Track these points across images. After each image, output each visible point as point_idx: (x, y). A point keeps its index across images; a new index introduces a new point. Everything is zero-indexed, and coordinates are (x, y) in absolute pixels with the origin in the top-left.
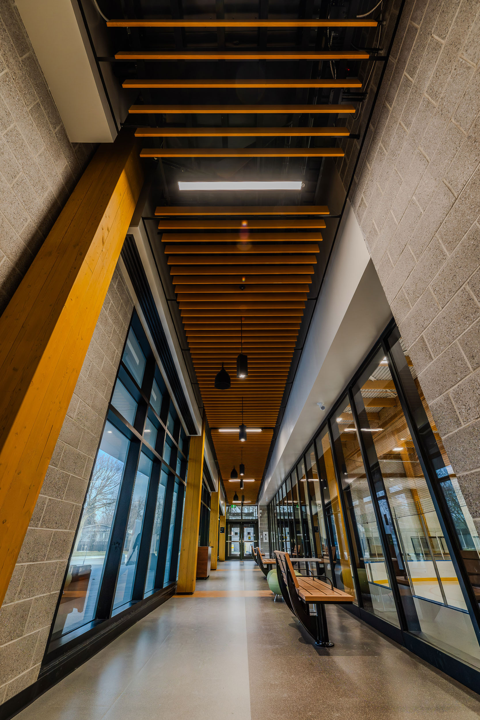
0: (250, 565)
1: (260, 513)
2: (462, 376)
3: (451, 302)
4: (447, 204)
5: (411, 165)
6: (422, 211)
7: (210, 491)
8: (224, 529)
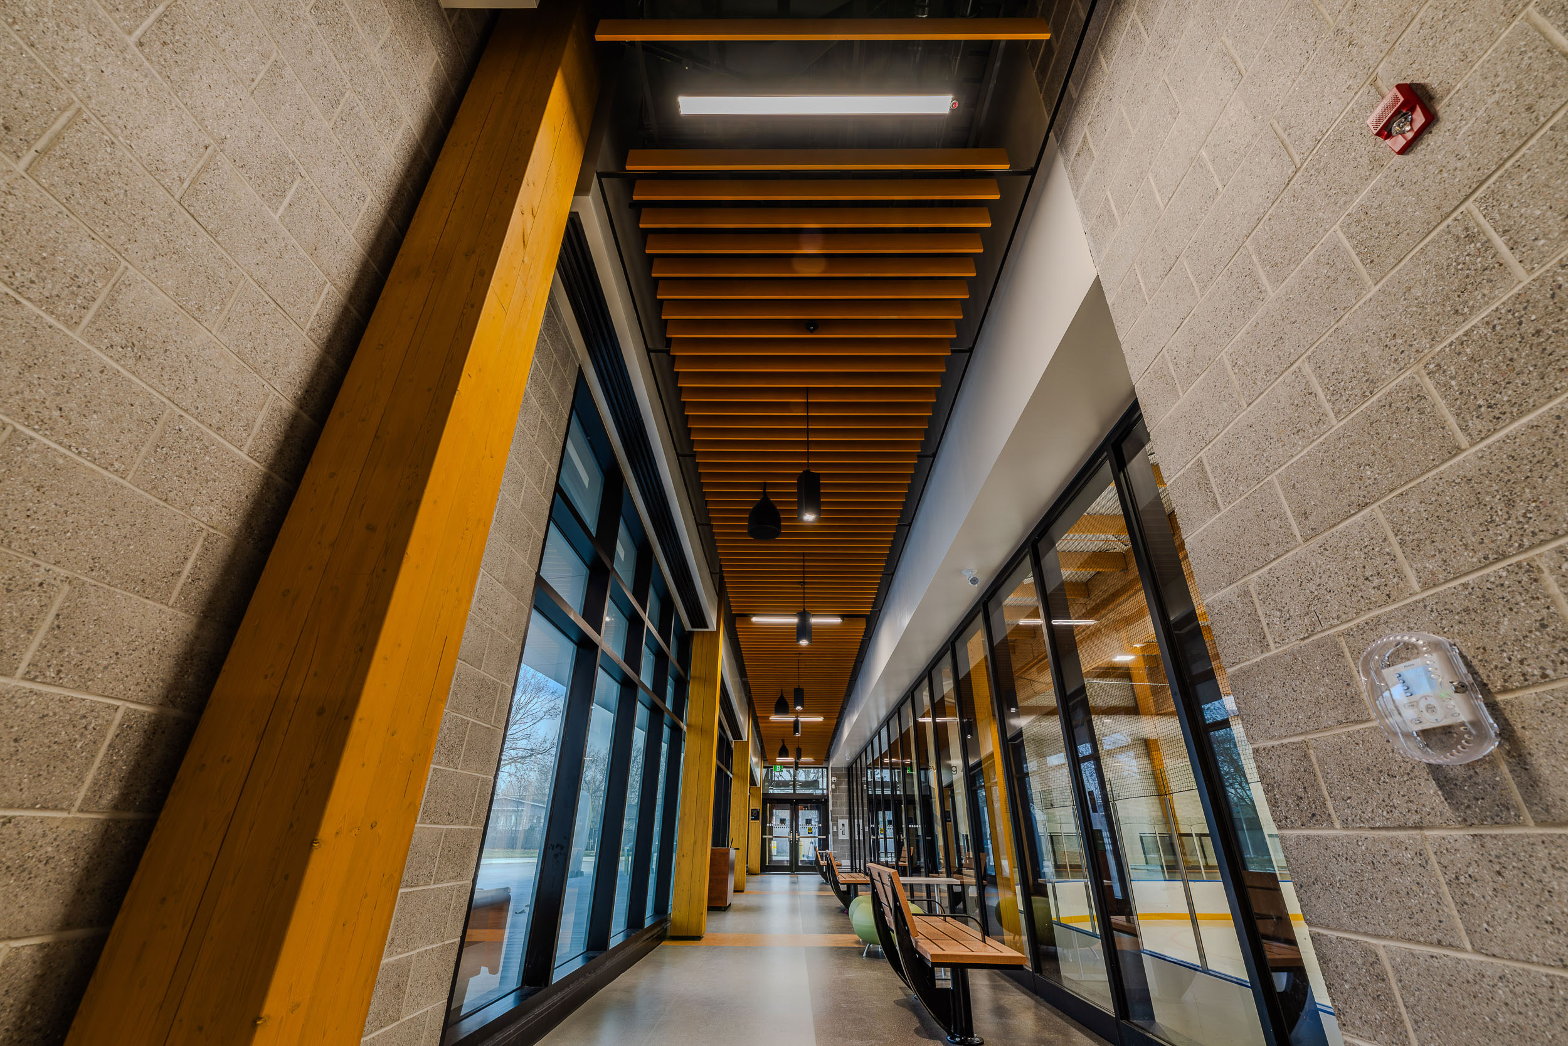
0: (810, 882)
1: (832, 783)
2: (1280, 550)
3: (1268, 395)
4: (1276, 179)
5: (1200, 77)
6: (1220, 186)
7: (731, 738)
8: (758, 812)
